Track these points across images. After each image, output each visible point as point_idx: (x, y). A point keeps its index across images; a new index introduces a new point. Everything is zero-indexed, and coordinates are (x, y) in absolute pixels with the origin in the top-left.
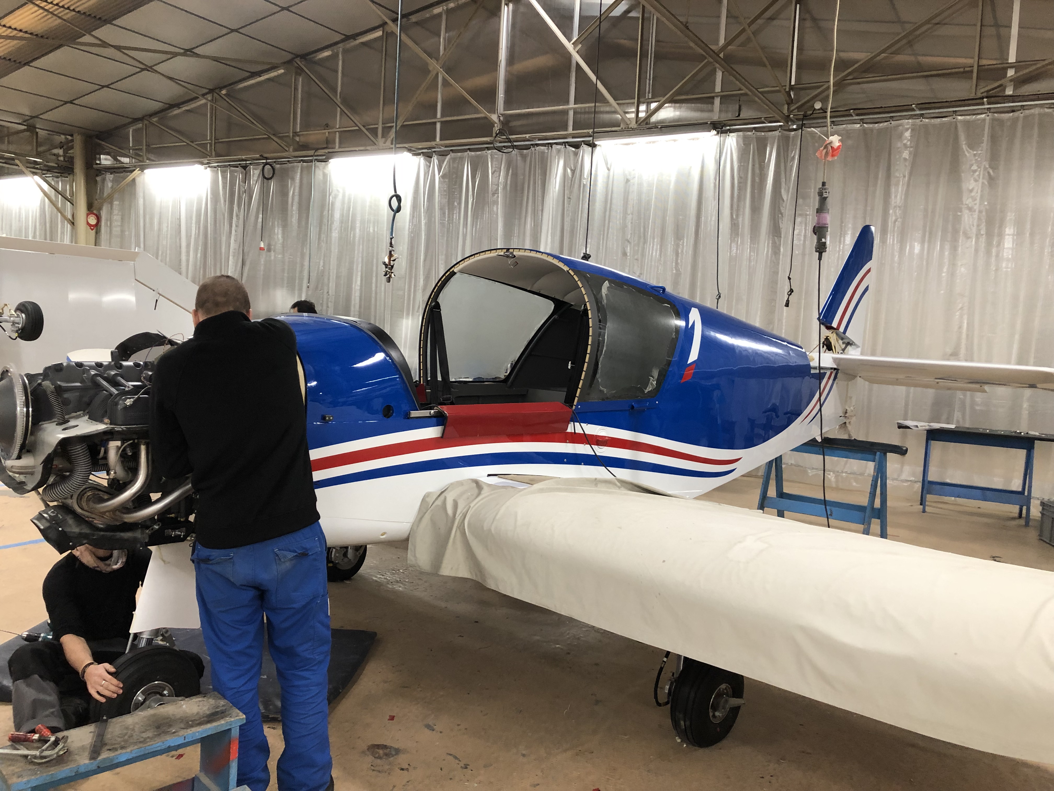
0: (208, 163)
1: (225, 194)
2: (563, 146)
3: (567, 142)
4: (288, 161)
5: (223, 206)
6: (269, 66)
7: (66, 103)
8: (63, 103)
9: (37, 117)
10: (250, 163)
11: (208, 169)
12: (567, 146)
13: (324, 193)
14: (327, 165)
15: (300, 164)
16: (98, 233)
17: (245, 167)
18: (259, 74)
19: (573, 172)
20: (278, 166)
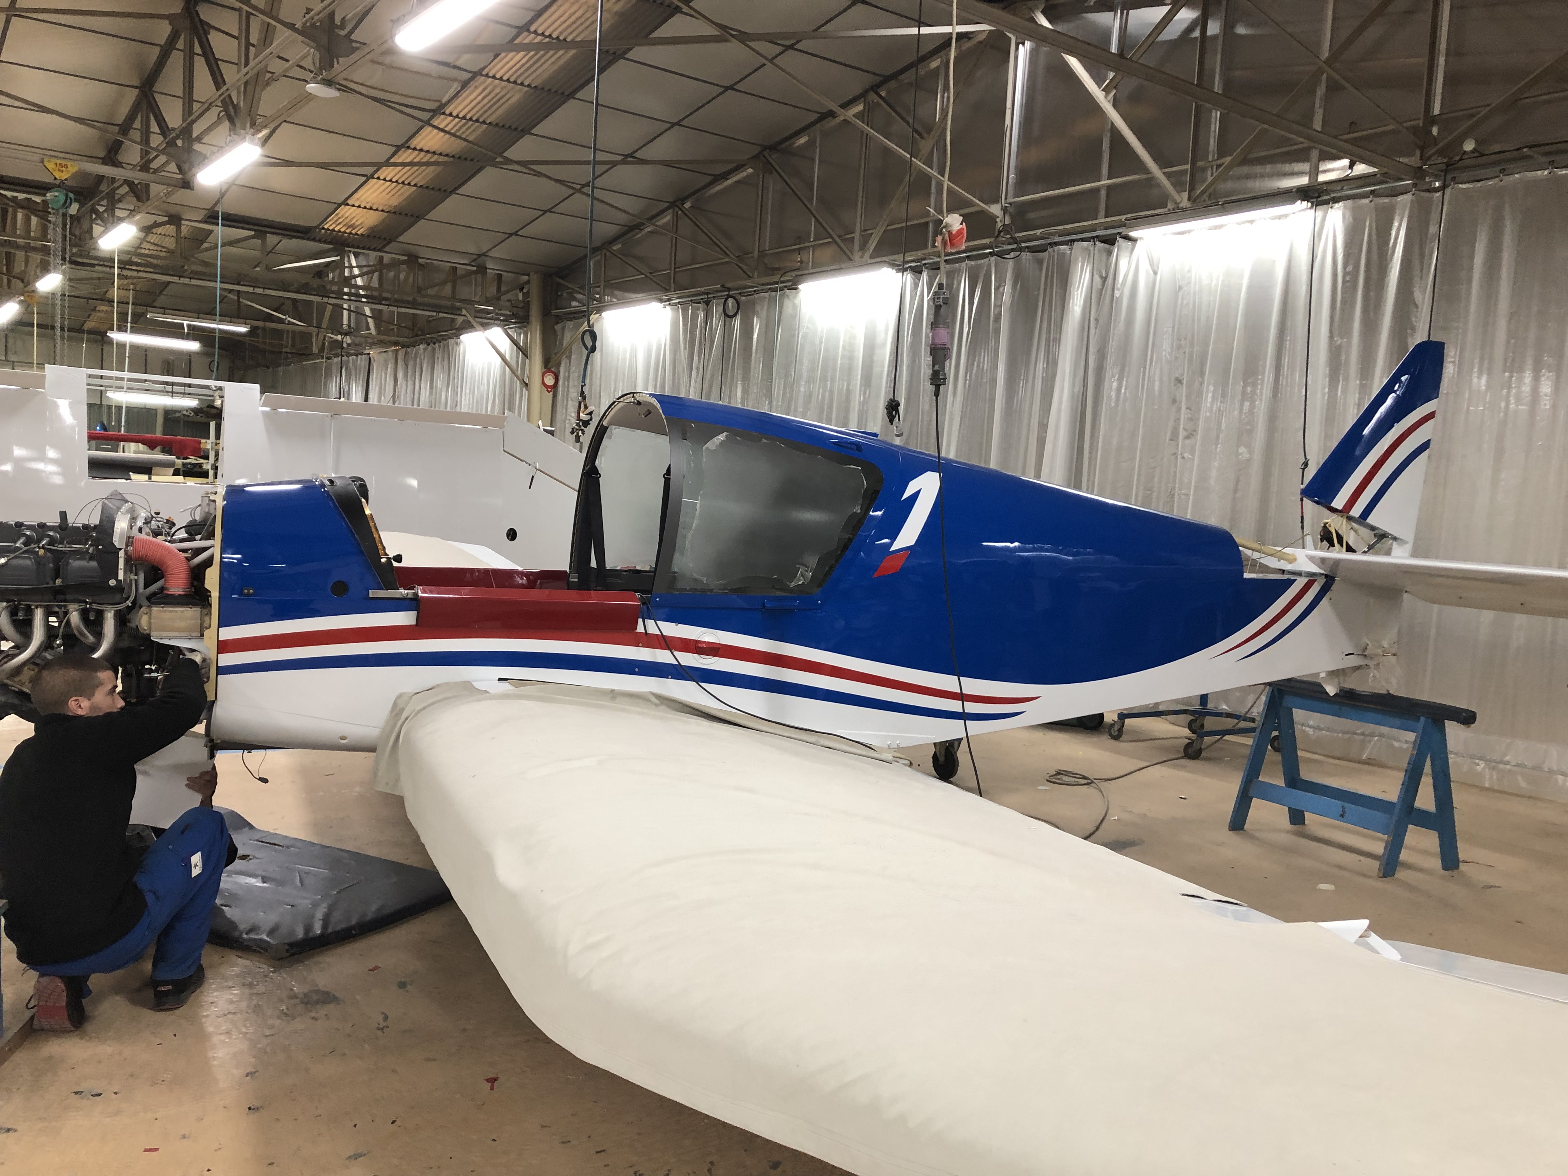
0: (669, 300)
1: (685, 339)
2: (1092, 243)
3: (1097, 237)
4: (755, 291)
5: (683, 354)
6: (734, 165)
7: (511, 235)
8: (507, 236)
9: (484, 255)
10: (714, 297)
11: (668, 308)
12: (1097, 243)
13: (792, 333)
14: (798, 293)
15: (767, 295)
16: (555, 396)
17: (707, 303)
18: (725, 176)
19: (1104, 279)
20: (743, 298)
